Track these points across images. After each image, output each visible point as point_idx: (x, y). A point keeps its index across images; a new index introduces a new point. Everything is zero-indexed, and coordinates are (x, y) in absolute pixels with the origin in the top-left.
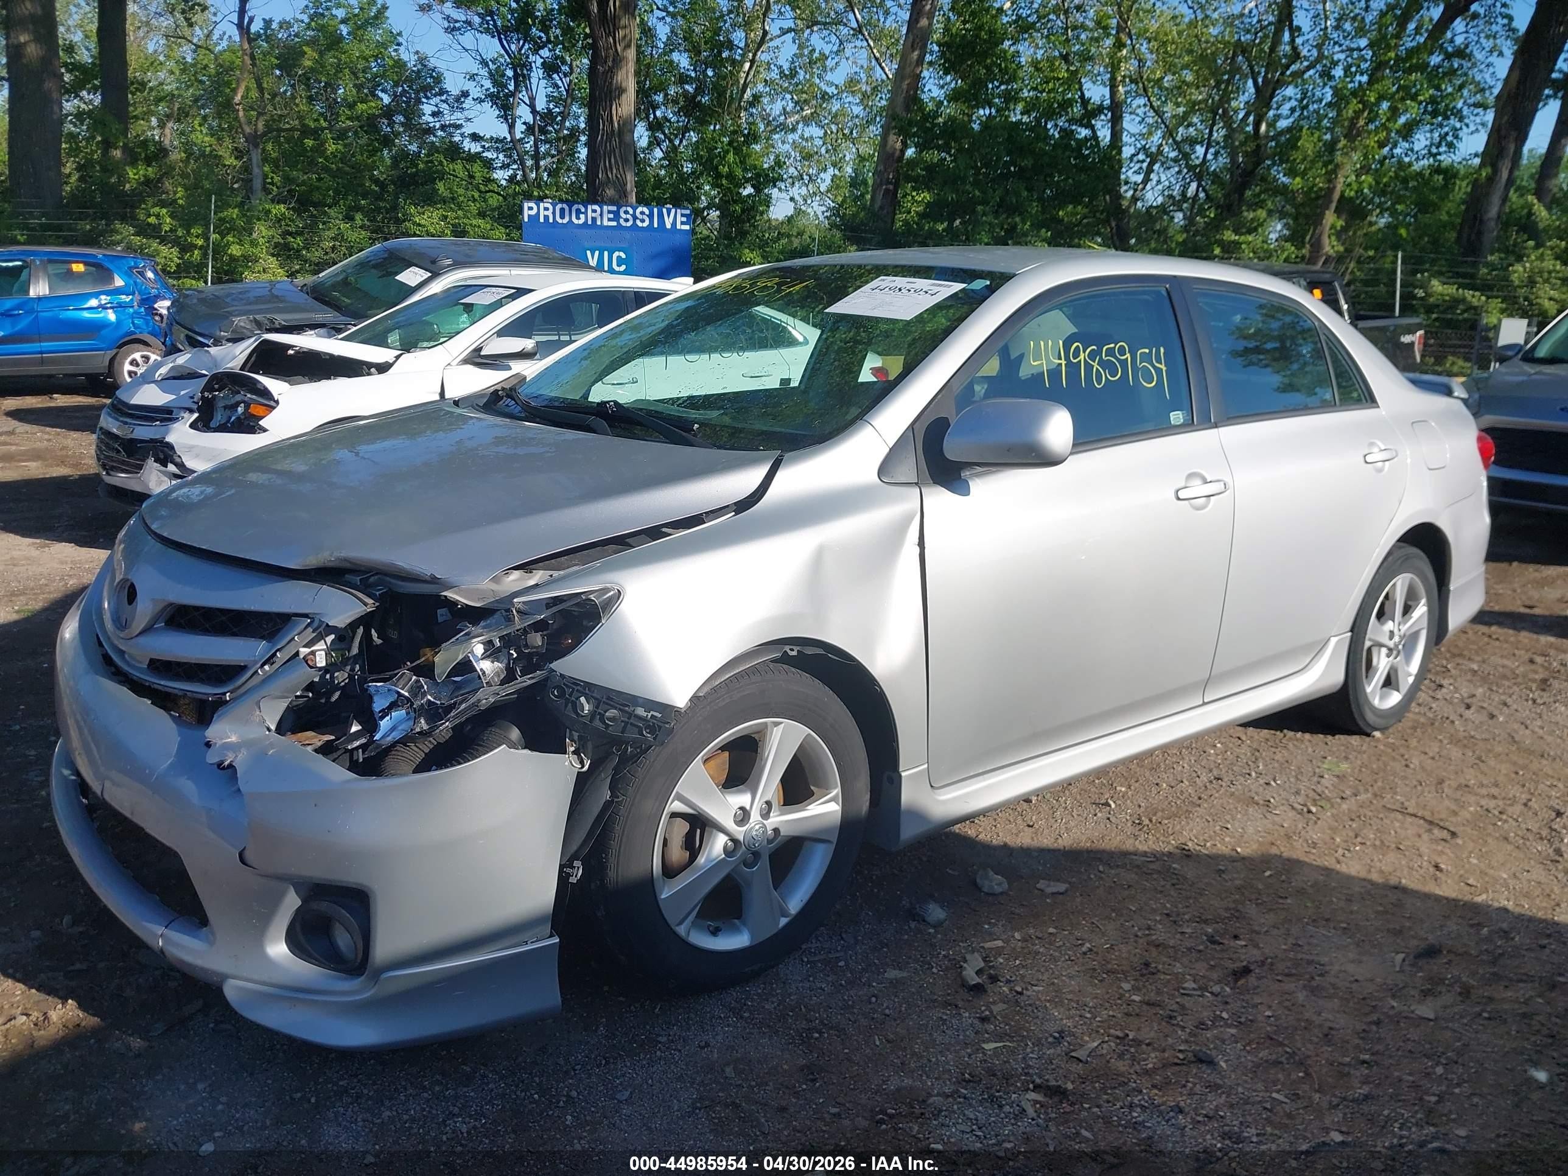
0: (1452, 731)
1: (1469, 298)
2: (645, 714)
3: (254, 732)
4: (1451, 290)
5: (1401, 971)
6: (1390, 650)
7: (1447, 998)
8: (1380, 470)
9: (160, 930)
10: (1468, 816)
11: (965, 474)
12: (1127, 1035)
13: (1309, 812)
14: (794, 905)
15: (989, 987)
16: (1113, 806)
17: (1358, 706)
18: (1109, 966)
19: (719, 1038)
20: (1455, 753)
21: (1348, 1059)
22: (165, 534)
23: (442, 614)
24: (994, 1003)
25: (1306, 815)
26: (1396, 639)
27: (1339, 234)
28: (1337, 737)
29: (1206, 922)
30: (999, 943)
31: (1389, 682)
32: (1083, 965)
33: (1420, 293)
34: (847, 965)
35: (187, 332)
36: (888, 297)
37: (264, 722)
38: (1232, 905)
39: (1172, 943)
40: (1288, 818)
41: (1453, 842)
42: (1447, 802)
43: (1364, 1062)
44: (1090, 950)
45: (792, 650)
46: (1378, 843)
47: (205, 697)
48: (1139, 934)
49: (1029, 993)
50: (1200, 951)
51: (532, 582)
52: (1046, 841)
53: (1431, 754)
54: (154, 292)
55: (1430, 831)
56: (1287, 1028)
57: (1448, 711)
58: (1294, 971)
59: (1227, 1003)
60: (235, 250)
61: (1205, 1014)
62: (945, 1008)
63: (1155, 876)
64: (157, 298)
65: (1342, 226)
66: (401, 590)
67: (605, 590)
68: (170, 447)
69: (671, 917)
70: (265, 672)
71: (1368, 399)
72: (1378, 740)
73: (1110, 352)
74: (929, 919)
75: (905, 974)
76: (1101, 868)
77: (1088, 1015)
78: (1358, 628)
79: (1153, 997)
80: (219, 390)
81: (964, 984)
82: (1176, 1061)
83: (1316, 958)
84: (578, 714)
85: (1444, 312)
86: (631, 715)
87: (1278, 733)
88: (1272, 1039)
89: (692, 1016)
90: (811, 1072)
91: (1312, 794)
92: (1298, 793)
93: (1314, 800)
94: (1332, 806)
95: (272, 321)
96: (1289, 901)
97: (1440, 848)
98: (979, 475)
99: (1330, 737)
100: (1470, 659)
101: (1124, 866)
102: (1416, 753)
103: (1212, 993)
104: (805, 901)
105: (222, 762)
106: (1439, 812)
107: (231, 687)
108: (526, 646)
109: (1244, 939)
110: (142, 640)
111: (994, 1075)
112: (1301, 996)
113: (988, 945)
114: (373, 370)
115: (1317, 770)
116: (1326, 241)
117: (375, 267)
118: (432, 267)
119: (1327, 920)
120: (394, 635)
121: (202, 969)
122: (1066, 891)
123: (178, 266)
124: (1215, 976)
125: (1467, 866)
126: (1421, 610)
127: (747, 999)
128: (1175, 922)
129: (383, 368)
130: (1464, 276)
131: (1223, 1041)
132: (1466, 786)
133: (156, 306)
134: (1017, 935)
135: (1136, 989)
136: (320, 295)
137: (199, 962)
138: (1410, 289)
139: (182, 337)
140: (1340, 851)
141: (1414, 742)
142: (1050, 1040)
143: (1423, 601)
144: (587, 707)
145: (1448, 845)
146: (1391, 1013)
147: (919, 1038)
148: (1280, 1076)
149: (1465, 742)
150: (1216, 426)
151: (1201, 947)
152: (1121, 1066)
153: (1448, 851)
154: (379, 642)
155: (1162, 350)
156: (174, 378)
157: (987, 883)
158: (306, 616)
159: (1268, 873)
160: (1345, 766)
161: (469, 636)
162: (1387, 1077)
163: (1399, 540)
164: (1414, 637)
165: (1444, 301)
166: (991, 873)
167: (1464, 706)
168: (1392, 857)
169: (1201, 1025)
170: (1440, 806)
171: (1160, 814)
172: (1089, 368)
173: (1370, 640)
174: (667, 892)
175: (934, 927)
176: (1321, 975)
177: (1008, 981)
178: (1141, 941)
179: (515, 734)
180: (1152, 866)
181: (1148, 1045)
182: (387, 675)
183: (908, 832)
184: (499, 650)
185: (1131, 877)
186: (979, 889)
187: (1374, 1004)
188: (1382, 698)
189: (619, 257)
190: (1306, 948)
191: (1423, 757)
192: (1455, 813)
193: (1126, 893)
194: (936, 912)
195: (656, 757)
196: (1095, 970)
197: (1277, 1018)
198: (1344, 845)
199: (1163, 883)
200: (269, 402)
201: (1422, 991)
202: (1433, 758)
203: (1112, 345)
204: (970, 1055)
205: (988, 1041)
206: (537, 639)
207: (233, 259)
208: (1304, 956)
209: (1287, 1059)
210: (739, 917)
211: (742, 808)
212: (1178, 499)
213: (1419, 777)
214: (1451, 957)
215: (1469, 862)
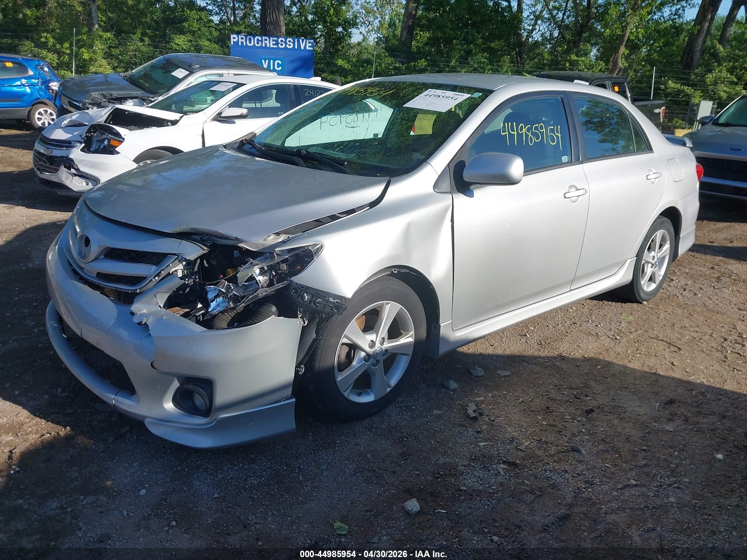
0: (678, 301)
1: (686, 90)
2: (334, 301)
3: (154, 308)
4: (678, 86)
5: (659, 410)
6: (653, 265)
7: (679, 422)
8: (653, 183)
9: (113, 396)
10: (686, 341)
11: (472, 187)
12: (542, 439)
13: (616, 339)
14: (393, 381)
15: (479, 418)
16: (528, 336)
17: (638, 290)
18: (532, 409)
19: (363, 441)
20: (679, 311)
21: (637, 449)
22: (102, 214)
23: (236, 253)
24: (482, 425)
25: (615, 340)
26: (656, 259)
27: (627, 58)
28: (627, 304)
29: (573, 389)
30: (482, 398)
31: (651, 279)
32: (520, 408)
33: (663, 87)
34: (416, 408)
35: (68, 99)
36: (433, 100)
37: (158, 303)
38: (584, 382)
39: (558, 398)
40: (606, 341)
41: (679, 352)
42: (676, 334)
43: (644, 450)
44: (523, 402)
45: (395, 270)
46: (647, 353)
47: (127, 291)
48: (544, 394)
49: (497, 421)
50: (571, 402)
51: (280, 240)
52: (499, 351)
53: (669, 312)
54: (48, 78)
55: (669, 347)
56: (610, 436)
57: (676, 292)
58: (612, 411)
59: (584, 425)
60: (86, 56)
61: (575, 430)
62: (461, 427)
63: (549, 368)
64: (50, 81)
65: (628, 53)
66: (218, 243)
67: (315, 245)
68: (72, 160)
69: (341, 389)
70: (156, 280)
71: (649, 149)
72: (645, 305)
73: (536, 128)
74: (451, 388)
75: (441, 412)
76: (525, 365)
77: (524, 431)
78: (639, 255)
79: (551, 422)
80: (94, 132)
81: (468, 416)
82: (564, 450)
83: (622, 405)
84: (304, 301)
85: (674, 97)
86: (328, 301)
87: (600, 302)
88: (604, 441)
89: (350, 431)
90: (404, 456)
91: (617, 331)
92: (610, 330)
93: (618, 333)
94: (626, 336)
95: (111, 95)
96: (609, 379)
97: (674, 355)
98: (478, 188)
99: (624, 304)
100: (685, 267)
101: (535, 363)
102: (662, 312)
103: (577, 421)
104: (398, 381)
105: (141, 322)
106: (673, 339)
107: (140, 287)
108: (280, 270)
109: (590, 397)
110: (93, 264)
111: (485, 457)
112: (616, 422)
113: (477, 399)
114: (169, 123)
115: (619, 319)
116: (620, 61)
117: (161, 68)
118: (189, 69)
119: (626, 388)
120: (214, 263)
121: (134, 414)
122: (510, 374)
123: (57, 63)
124: (578, 413)
125: (686, 363)
126: (667, 246)
127: (373, 423)
128: (559, 389)
129: (174, 123)
130: (684, 79)
131: (583, 442)
132: (685, 327)
133: (50, 85)
134: (490, 395)
135: (544, 419)
136: (133, 81)
137: (132, 410)
138: (659, 85)
139: (66, 102)
140: (630, 357)
141: (661, 307)
142: (508, 441)
143: (668, 242)
144: (306, 297)
145: (677, 354)
146: (655, 429)
147: (450, 440)
148: (608, 456)
149: (684, 307)
150: (582, 163)
151: (572, 400)
152: (540, 453)
153: (677, 357)
154: (207, 265)
155: (559, 127)
156: (71, 126)
157: (475, 372)
158: (175, 254)
159: (599, 367)
160: (631, 318)
161: (253, 265)
162: (654, 456)
163: (660, 215)
164: (663, 259)
165: (674, 91)
166: (477, 367)
167: (683, 289)
168: (653, 359)
169: (574, 435)
170: (673, 337)
171: (549, 340)
172: (527, 135)
173: (644, 260)
174: (340, 377)
175: (453, 391)
176: (624, 412)
177: (488, 415)
178: (545, 397)
179: (274, 309)
180: (547, 364)
181: (551, 443)
182: (215, 282)
183: (443, 349)
184: (266, 271)
185: (538, 369)
186: (471, 374)
187: (647, 425)
188: (648, 286)
189: (278, 63)
190: (617, 400)
191: (665, 313)
192: (680, 339)
193: (537, 375)
194: (453, 385)
195: (337, 319)
196: (525, 410)
197: (606, 432)
198: (632, 354)
199: (552, 371)
200: (120, 139)
201: (668, 419)
202: (670, 314)
203: (537, 125)
204: (473, 448)
205: (481, 442)
206: (284, 267)
207: (85, 60)
208: (616, 404)
209: (611, 449)
210: (370, 388)
211: (372, 341)
212: (565, 197)
213: (664, 323)
214: (680, 404)
215: (687, 362)
